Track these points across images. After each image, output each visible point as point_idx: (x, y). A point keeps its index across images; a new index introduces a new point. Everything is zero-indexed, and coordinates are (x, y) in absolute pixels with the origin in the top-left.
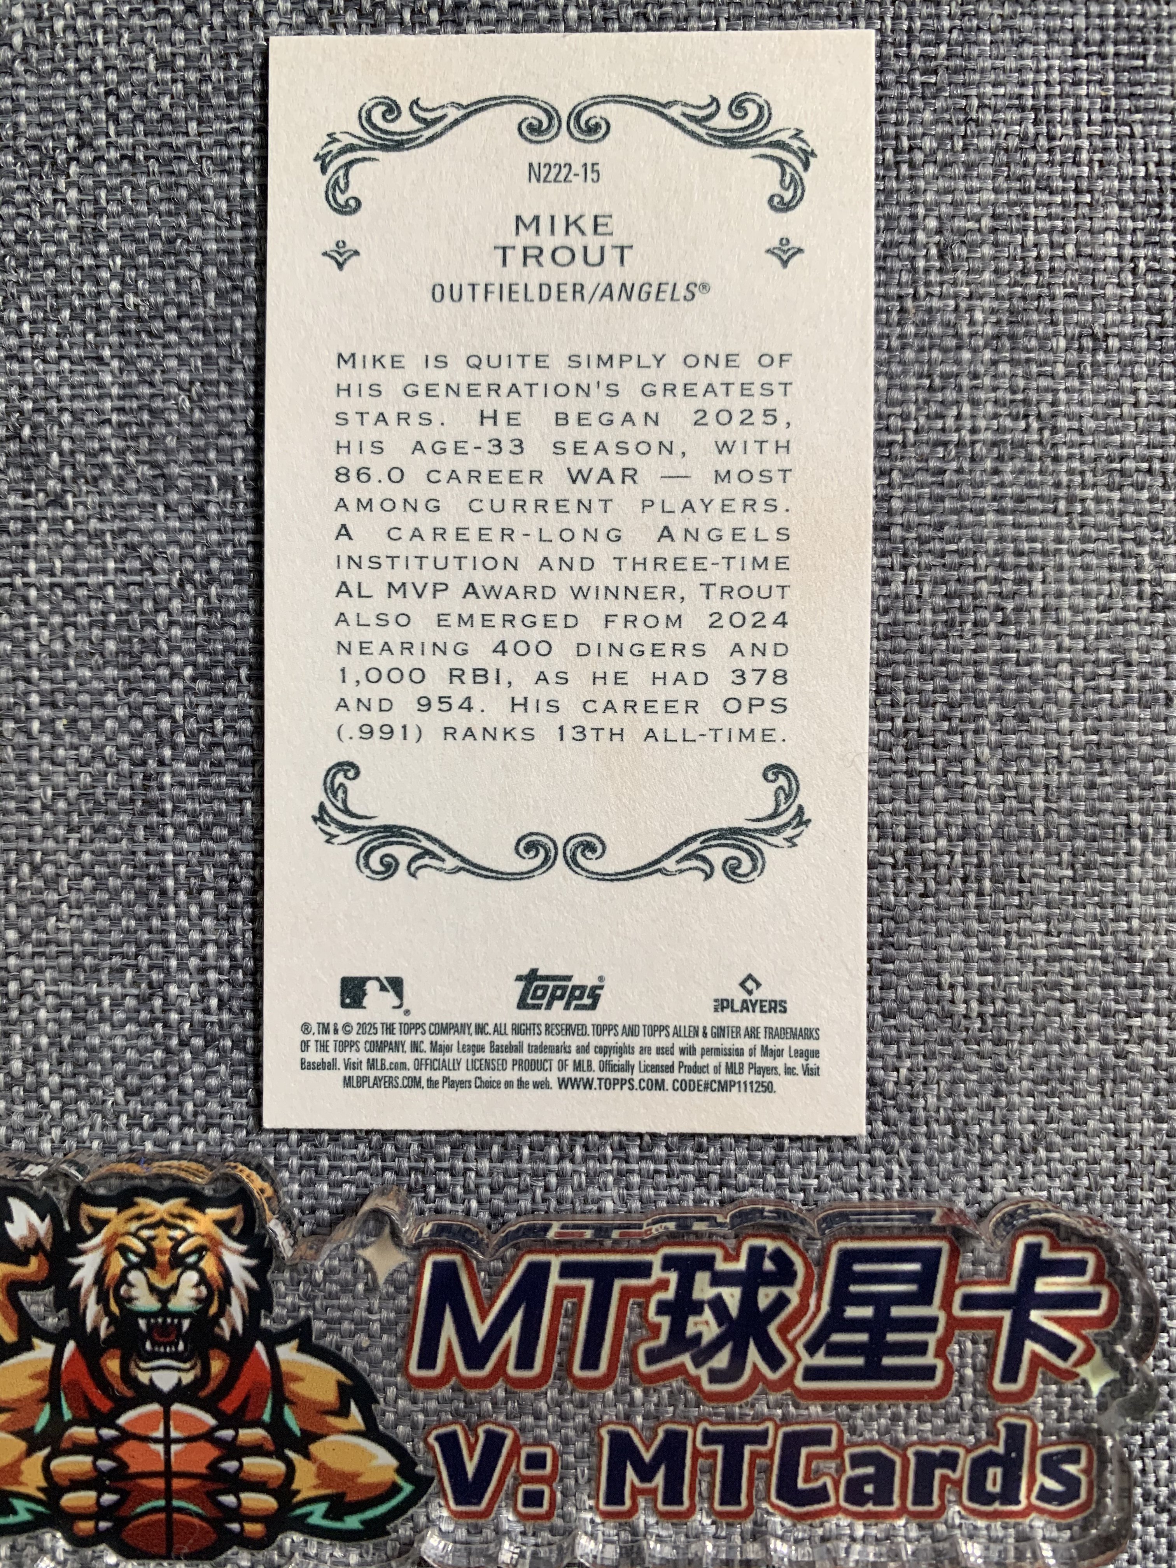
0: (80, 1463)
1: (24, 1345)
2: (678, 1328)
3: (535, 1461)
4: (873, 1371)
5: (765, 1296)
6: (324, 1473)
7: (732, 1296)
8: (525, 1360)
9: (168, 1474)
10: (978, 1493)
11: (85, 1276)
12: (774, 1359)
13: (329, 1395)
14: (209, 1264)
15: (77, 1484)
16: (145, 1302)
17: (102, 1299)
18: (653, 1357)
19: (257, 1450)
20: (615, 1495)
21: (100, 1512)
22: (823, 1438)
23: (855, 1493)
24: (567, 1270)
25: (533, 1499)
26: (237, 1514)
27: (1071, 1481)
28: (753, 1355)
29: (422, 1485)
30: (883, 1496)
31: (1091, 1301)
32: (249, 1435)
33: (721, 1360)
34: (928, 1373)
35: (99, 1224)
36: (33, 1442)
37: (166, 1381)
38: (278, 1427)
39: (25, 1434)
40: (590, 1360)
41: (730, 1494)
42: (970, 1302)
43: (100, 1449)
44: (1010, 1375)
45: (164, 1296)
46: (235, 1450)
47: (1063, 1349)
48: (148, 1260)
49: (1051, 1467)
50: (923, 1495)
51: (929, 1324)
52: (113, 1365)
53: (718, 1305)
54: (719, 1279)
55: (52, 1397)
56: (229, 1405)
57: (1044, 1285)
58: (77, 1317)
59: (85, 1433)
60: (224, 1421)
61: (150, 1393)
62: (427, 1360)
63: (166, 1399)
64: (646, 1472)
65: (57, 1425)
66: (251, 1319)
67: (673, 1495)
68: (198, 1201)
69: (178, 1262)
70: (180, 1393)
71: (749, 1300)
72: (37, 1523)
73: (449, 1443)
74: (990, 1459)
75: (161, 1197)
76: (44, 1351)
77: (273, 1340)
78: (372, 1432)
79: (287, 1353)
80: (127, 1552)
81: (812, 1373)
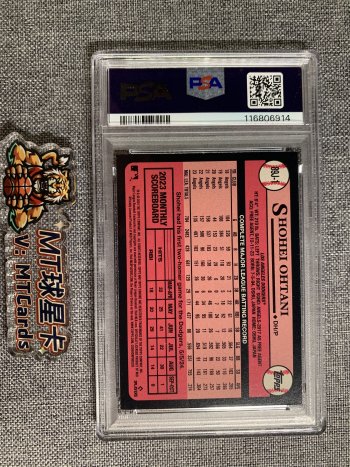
0: (20, 171)
1: (42, 160)
2: (49, 277)
3: (24, 252)
4: (42, 312)
5: (55, 292)
6: (20, 215)
7: (55, 286)
8: (42, 250)
9: (19, 187)
10: (20, 331)
11: (55, 171)
12: (43, 294)
13: (34, 215)
14: (57, 194)
15: (16, 170)
16: (50, 182)
17: (50, 175)
18: (43, 273)
19: (24, 203)
20: (18, 267)
21: (11, 175)
22: (29, 303)
23: (20, 309)
24: (59, 257)
25: (17, 252)
26: (12, 199)
27: (23, 347)
28: (44, 290)
29: (19, 232)
30: (19, 314)
31: (55, 349)
32: (27, 201)
33: (43, 285)
34: (42, 321)
35: (64, 174)
36: (24, 162)
37: (36, 186)
38: (28, 206)
39: (25, 160)
40: (42, 262)
41: (19, 287)
42: (55, 328)
43: (23, 174)
44: (42, 335)
45: (51, 186)
46: (24, 199)
47: (47, 345)
48: (58, 183)
49: (26, 343)
50: (20, 321)
51: (50, 321)
52: (38, 176)
53: (53, 284)
54: (58, 284)
55: (32, 165)
56: (32, 197)
57: (58, 341)
58: (47, 170)
59: (26, 171)
60: (29, 197)
61: (34, 183)
62: (41, 233)
63: (32, 186)
64: (22, 272)
65: (27, 166)
66: (48, 201)
67: (18, 277)
68: (69, 192)
69: (58, 188)
70: (34, 189)
71: (54, 289)
72: (9, 163)
73: (26, 237)
74: (26, 333)
75: (70, 185)
76: (41, 164)
77: (44, 205)
78: (28, 223)
79: (42, 208)
80: (4, 179)
81: (41, 301)
